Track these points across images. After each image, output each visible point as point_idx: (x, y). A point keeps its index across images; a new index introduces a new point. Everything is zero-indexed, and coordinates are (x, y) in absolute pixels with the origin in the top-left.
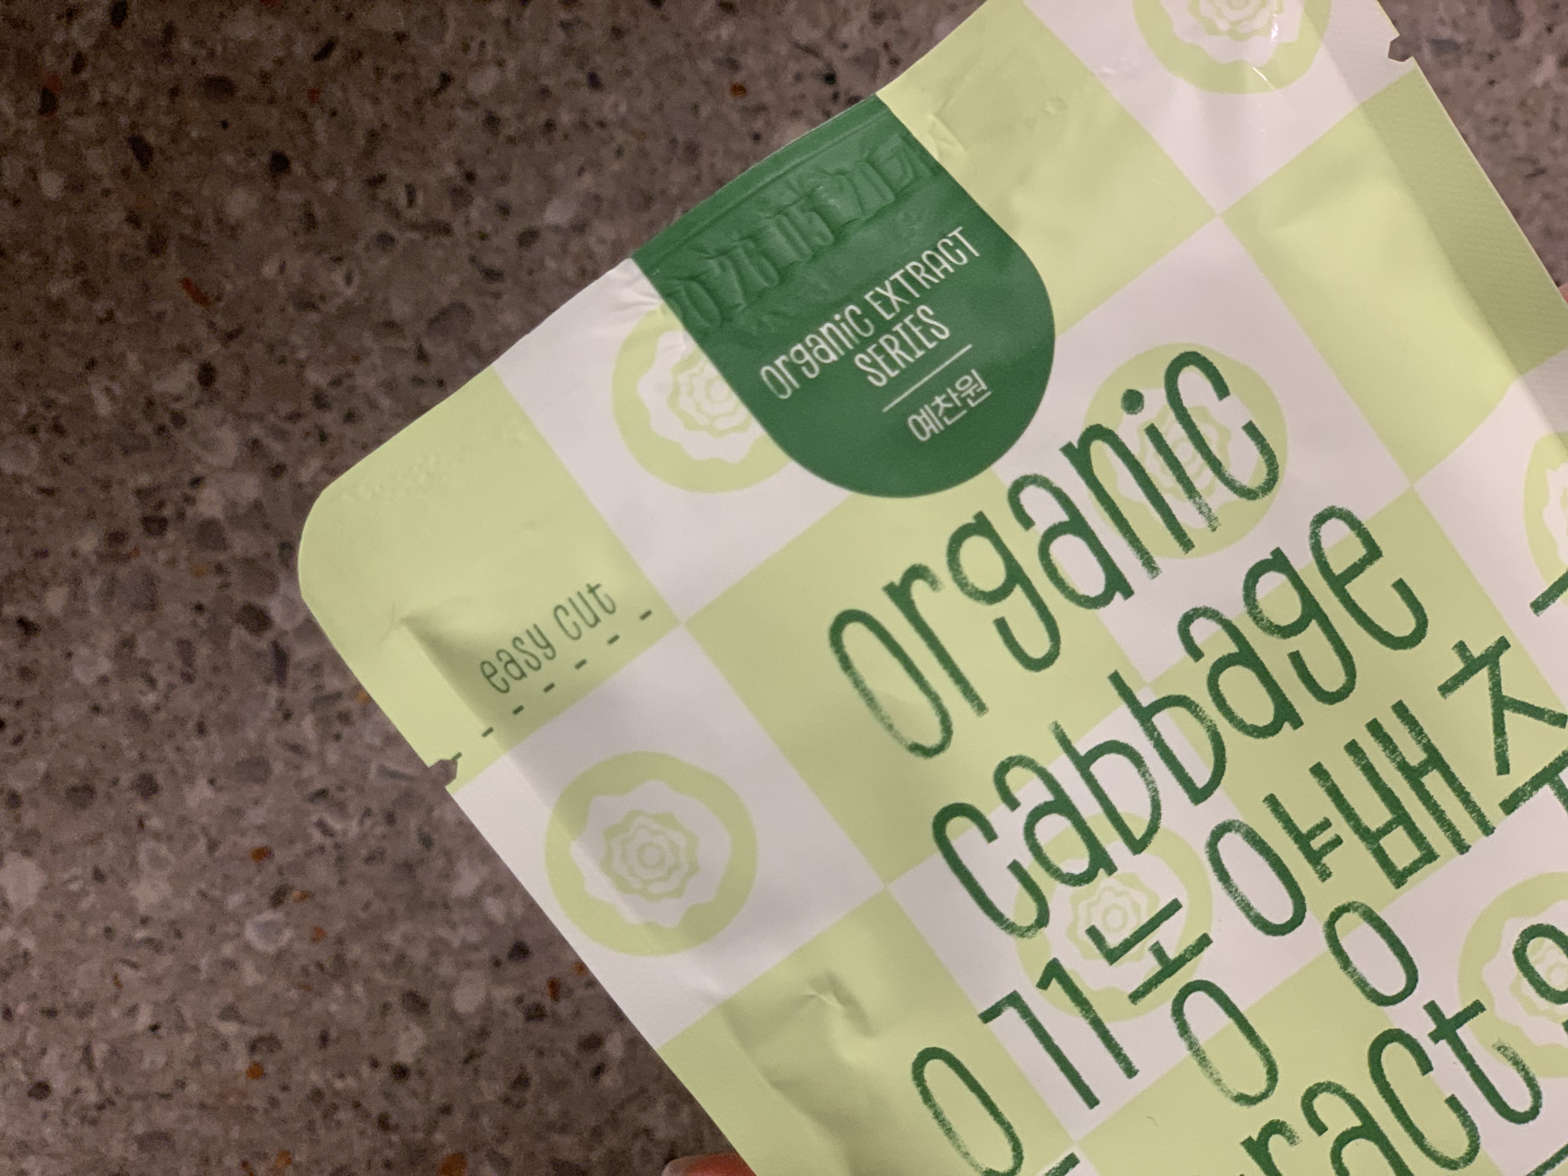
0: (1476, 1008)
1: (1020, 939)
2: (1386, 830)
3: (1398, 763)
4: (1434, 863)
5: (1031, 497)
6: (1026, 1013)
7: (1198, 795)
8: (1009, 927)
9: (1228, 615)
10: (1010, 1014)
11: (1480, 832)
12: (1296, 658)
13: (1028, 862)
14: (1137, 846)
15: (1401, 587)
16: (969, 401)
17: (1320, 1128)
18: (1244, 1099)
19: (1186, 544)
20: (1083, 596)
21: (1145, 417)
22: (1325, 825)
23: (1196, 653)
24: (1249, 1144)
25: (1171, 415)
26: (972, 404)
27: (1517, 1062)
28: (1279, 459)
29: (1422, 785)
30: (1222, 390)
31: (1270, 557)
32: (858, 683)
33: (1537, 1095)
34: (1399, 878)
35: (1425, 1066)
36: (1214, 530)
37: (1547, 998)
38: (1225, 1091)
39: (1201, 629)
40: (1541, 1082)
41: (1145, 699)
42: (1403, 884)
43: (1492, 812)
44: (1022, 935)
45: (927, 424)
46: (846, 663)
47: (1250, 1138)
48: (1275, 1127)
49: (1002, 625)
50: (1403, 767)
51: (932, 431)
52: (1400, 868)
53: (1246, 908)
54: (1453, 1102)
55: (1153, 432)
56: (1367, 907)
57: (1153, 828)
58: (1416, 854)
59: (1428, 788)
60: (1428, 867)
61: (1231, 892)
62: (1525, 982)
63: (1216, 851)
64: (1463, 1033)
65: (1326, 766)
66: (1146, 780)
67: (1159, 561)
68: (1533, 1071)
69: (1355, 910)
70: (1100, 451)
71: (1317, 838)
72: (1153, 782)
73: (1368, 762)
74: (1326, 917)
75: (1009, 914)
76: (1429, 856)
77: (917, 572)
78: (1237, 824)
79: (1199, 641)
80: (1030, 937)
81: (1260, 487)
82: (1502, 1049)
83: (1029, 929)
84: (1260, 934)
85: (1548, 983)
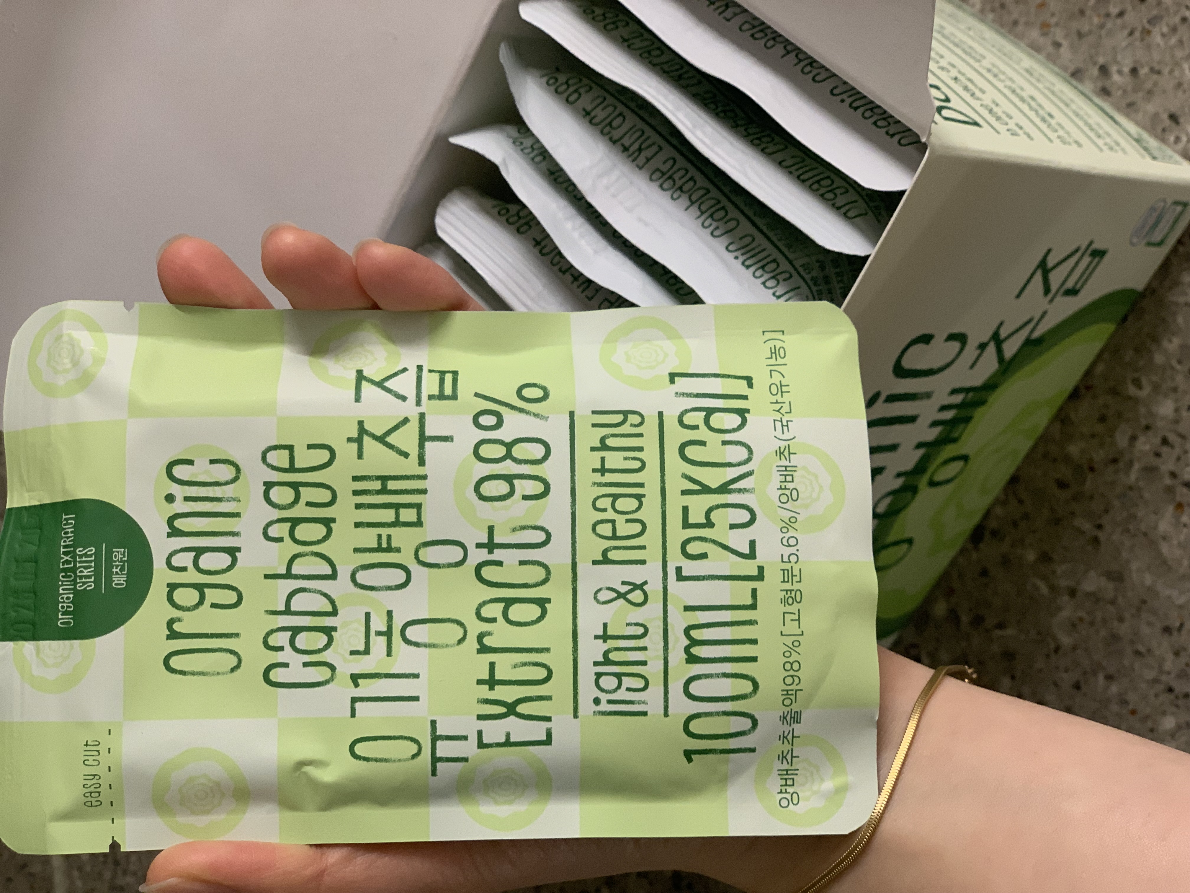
0: (491, 529)
1: (334, 682)
2: (397, 515)
3: (376, 493)
4: (423, 506)
5: (176, 561)
6: (362, 699)
7: (333, 576)
8: (326, 682)
9: (275, 518)
10: (358, 705)
11: (423, 481)
12: (308, 504)
13: (307, 658)
14: (334, 613)
15: (310, 447)
16: (123, 559)
17: (493, 620)
18: (460, 641)
19: (237, 515)
20: (227, 567)
21: (179, 498)
22: (380, 536)
23: (280, 540)
24: (479, 651)
25: (186, 487)
26: (126, 559)
27: (523, 528)
28: (232, 459)
29: (390, 490)
30: (190, 462)
31: (265, 487)
32: (193, 674)
33: (542, 529)
34: (419, 523)
35: (499, 563)
36: (240, 501)
37: (508, 499)
38: (452, 646)
39: (273, 532)
40: (539, 524)
41: (283, 571)
42: (423, 523)
43: (420, 471)
44: (333, 680)
45: (120, 580)
46: (182, 673)
47: (478, 650)
48: (480, 637)
49: (214, 606)
50: (378, 492)
51: (123, 581)
52: (415, 520)
53: (389, 588)
54: (522, 563)
55: (187, 499)
56: (422, 543)
57: (332, 602)
58: (414, 511)
59: (393, 489)
60: (422, 509)
61: (379, 590)
62: (494, 503)
63: (360, 584)
64: (497, 540)
65: (358, 521)
66: (313, 592)
67: (236, 530)
68: (533, 523)
69: (420, 548)
70: (178, 524)
71: (383, 543)
72: (316, 590)
73: (367, 504)
74: (415, 561)
75: (321, 679)
76: (418, 507)
77: (170, 623)
78: (356, 569)
79: (277, 536)
80: (336, 678)
81: (236, 473)
82: (514, 530)
83: (332, 675)
84: (404, 590)
85: (501, 494)
